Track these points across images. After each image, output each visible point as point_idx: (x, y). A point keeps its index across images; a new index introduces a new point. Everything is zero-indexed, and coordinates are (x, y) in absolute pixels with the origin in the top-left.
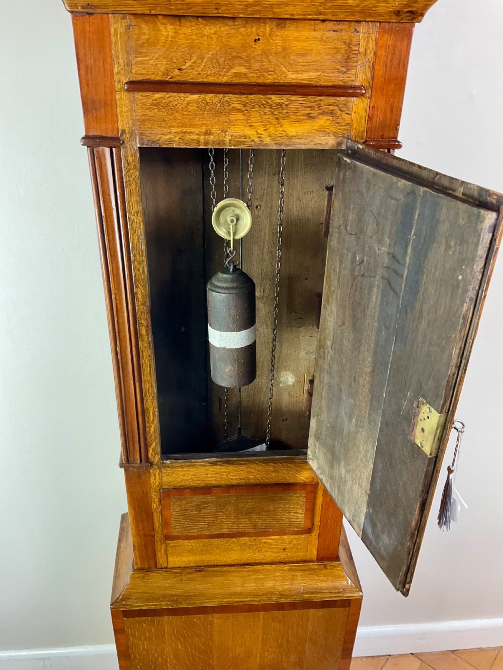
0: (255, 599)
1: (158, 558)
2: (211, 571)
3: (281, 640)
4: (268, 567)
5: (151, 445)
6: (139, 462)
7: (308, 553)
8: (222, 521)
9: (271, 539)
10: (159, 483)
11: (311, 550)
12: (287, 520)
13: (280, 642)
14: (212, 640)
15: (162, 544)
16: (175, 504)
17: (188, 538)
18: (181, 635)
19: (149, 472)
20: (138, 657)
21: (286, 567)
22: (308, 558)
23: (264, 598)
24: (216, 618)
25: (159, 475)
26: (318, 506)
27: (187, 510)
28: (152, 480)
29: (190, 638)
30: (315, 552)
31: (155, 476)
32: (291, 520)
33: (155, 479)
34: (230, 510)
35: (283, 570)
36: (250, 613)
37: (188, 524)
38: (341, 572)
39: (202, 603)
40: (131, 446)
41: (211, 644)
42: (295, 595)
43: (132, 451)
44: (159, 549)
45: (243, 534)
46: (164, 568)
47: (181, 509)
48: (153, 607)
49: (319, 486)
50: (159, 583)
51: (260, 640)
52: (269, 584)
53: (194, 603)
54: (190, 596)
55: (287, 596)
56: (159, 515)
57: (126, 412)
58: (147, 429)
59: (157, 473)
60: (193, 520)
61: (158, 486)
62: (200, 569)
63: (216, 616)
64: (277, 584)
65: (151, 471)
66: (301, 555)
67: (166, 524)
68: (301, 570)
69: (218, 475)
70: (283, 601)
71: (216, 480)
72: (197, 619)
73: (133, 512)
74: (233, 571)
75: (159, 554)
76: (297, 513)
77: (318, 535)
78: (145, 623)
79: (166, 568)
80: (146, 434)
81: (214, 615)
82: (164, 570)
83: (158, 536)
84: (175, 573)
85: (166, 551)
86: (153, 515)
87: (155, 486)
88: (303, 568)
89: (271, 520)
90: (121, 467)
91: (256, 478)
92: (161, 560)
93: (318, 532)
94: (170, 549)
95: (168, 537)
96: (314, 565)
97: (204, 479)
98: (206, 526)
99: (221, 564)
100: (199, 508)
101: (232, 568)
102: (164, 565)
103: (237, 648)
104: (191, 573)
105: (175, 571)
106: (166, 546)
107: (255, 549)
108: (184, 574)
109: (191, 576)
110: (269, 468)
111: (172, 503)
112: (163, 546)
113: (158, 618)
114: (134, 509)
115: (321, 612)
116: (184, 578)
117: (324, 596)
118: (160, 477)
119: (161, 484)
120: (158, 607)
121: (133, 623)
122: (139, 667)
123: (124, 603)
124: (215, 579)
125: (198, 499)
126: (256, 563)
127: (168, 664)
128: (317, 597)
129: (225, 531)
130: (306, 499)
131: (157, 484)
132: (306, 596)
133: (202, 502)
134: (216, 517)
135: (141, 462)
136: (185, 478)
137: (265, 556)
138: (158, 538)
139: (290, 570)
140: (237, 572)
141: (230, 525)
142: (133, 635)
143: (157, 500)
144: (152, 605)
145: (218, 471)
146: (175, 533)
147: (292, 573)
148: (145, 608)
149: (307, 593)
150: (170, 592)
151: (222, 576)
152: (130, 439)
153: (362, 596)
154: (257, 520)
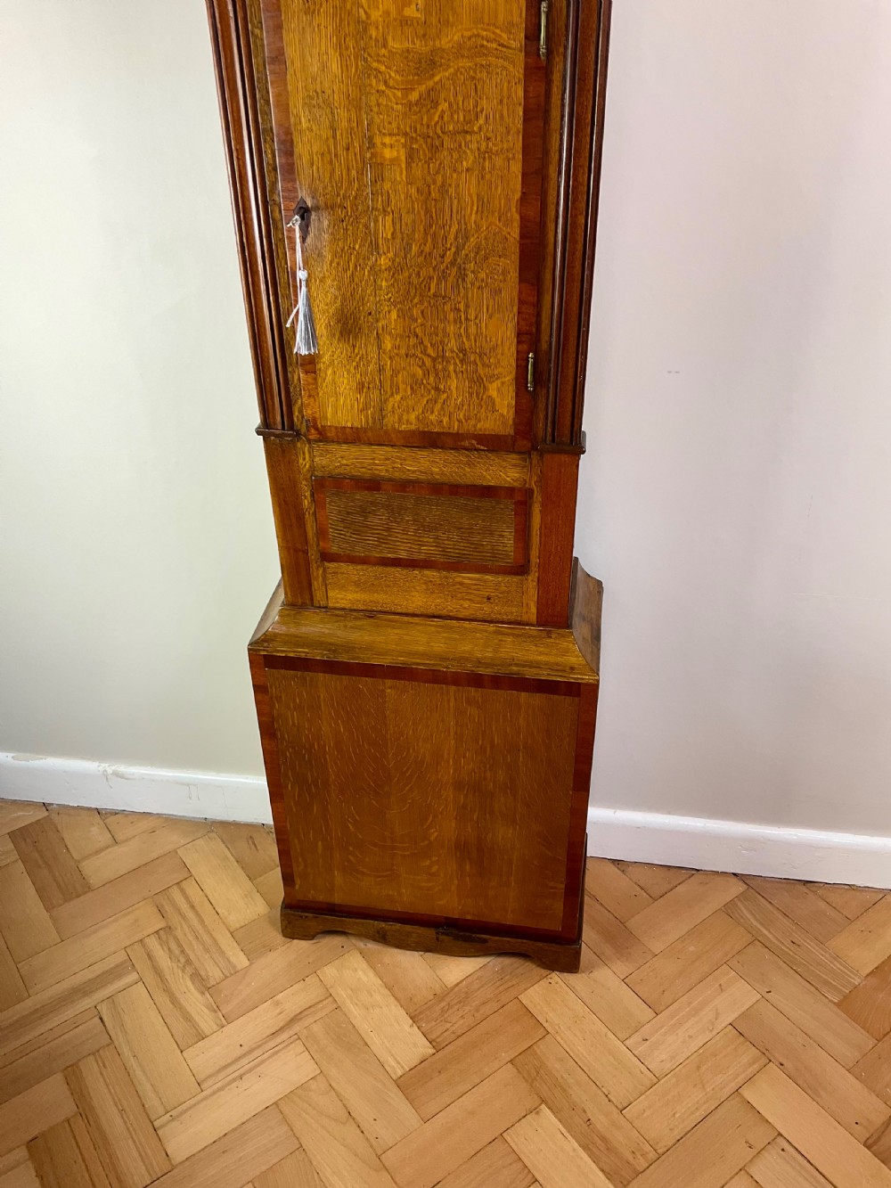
0: (442, 663)
1: (315, 590)
2: (386, 620)
3: (483, 740)
4: (466, 624)
5: (296, 402)
6: (280, 427)
7: (524, 610)
8: (396, 537)
9: (469, 578)
10: (310, 467)
11: (527, 605)
12: (489, 547)
13: (480, 742)
14: (386, 724)
15: (318, 567)
16: (332, 501)
17: (352, 560)
18: (343, 708)
19: (295, 446)
20: (286, 736)
21: (492, 627)
22: (525, 618)
23: (455, 663)
24: (389, 687)
25: (309, 452)
26: (535, 531)
27: (348, 513)
28: (301, 461)
29: (354, 714)
30: (534, 610)
31: (304, 453)
32: (495, 548)
33: (304, 459)
34: (408, 521)
35: (486, 631)
36: (436, 685)
37: (351, 537)
38: (571, 645)
39: (368, 658)
40: (270, 401)
41: (384, 732)
42: (499, 665)
43: (270, 408)
44: (315, 574)
45: (426, 564)
46: (323, 608)
47: (340, 511)
48: (303, 655)
49: (535, 496)
50: (314, 627)
51: (452, 734)
52: (465, 647)
53: (358, 658)
54: (354, 648)
55: (488, 665)
56: (312, 518)
57: (260, 346)
58: (289, 375)
59: (306, 449)
60: (357, 531)
61: (308, 471)
62: (370, 614)
63: (389, 682)
64: (476, 648)
65: (299, 445)
66: (513, 612)
67: (322, 533)
68: (513, 635)
69: (388, 462)
70: (482, 671)
71: (386, 470)
72: (364, 683)
73: (278, 509)
74: (416, 624)
75: (315, 583)
76: (502, 536)
77: (536, 580)
78: (294, 681)
79: (326, 607)
80: (288, 384)
81: (386, 681)
82: (324, 610)
83: (313, 554)
84: (337, 615)
85: (324, 579)
86: (304, 518)
87: (305, 470)
88: (516, 632)
89: (466, 545)
90: (259, 433)
91: (443, 474)
92: (319, 596)
93: (537, 574)
94: (330, 576)
95: (326, 557)
96: (533, 630)
97: (369, 467)
98: (376, 543)
99: (400, 611)
100: (364, 512)
101: (416, 620)
102: (323, 603)
103: (420, 744)
104: (360, 619)
105: (337, 612)
106: (324, 571)
107: (447, 593)
108: (349, 619)
109: (358, 623)
110: (461, 458)
111: (328, 500)
112: (321, 572)
113: (310, 674)
114: (280, 505)
115: (538, 699)
116: (350, 624)
117: (541, 672)
118: (310, 457)
119: (312, 468)
120: (309, 656)
121: (278, 679)
122: (288, 754)
123: (266, 644)
124: (390, 630)
125: (362, 496)
126: (449, 616)
127: (327, 756)
128: (530, 673)
129: (403, 555)
130: (515, 514)
131: (307, 466)
132: (515, 668)
133: (368, 501)
134: (389, 529)
135: (283, 428)
136: (345, 462)
137: (461, 605)
138: (313, 557)
139: (497, 633)
140: (421, 625)
141: (409, 545)
142: (279, 699)
143: (308, 494)
144: (302, 652)
145: (389, 455)
146: (334, 549)
147: (500, 637)
148: (292, 655)
149: (517, 665)
150: (329, 640)
151: (400, 628)
152: (268, 389)
153: (598, 681)
154: (446, 542)
